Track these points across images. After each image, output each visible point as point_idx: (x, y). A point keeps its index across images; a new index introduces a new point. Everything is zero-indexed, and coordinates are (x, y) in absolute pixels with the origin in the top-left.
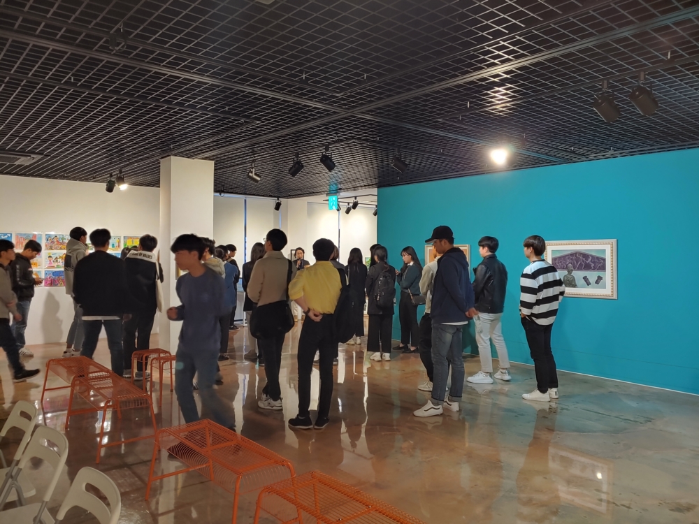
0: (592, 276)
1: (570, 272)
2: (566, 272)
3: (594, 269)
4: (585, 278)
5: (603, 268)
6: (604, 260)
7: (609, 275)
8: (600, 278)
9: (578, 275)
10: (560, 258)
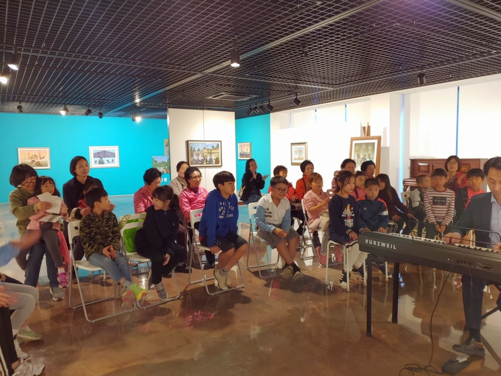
0: (110, 159)
1: (101, 158)
2: (99, 159)
3: (111, 157)
4: (108, 160)
5: (114, 156)
6: (115, 154)
7: (117, 159)
8: (113, 160)
9: (105, 159)
10: (96, 153)
